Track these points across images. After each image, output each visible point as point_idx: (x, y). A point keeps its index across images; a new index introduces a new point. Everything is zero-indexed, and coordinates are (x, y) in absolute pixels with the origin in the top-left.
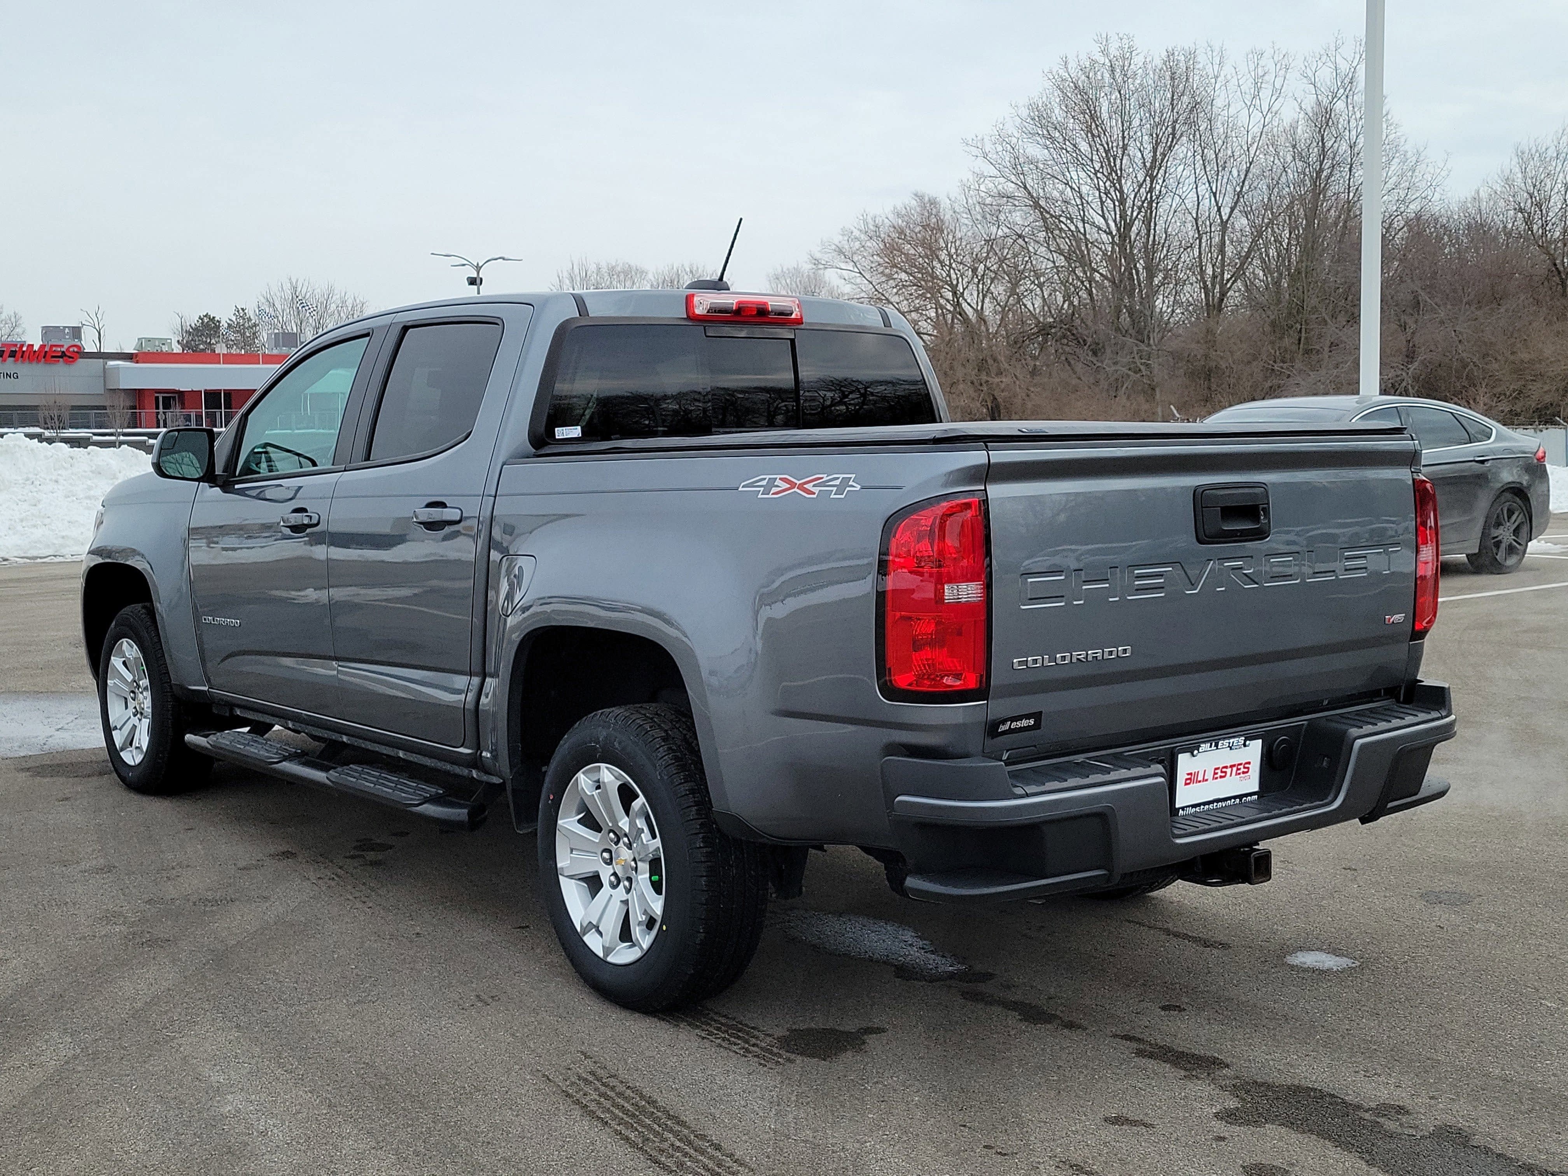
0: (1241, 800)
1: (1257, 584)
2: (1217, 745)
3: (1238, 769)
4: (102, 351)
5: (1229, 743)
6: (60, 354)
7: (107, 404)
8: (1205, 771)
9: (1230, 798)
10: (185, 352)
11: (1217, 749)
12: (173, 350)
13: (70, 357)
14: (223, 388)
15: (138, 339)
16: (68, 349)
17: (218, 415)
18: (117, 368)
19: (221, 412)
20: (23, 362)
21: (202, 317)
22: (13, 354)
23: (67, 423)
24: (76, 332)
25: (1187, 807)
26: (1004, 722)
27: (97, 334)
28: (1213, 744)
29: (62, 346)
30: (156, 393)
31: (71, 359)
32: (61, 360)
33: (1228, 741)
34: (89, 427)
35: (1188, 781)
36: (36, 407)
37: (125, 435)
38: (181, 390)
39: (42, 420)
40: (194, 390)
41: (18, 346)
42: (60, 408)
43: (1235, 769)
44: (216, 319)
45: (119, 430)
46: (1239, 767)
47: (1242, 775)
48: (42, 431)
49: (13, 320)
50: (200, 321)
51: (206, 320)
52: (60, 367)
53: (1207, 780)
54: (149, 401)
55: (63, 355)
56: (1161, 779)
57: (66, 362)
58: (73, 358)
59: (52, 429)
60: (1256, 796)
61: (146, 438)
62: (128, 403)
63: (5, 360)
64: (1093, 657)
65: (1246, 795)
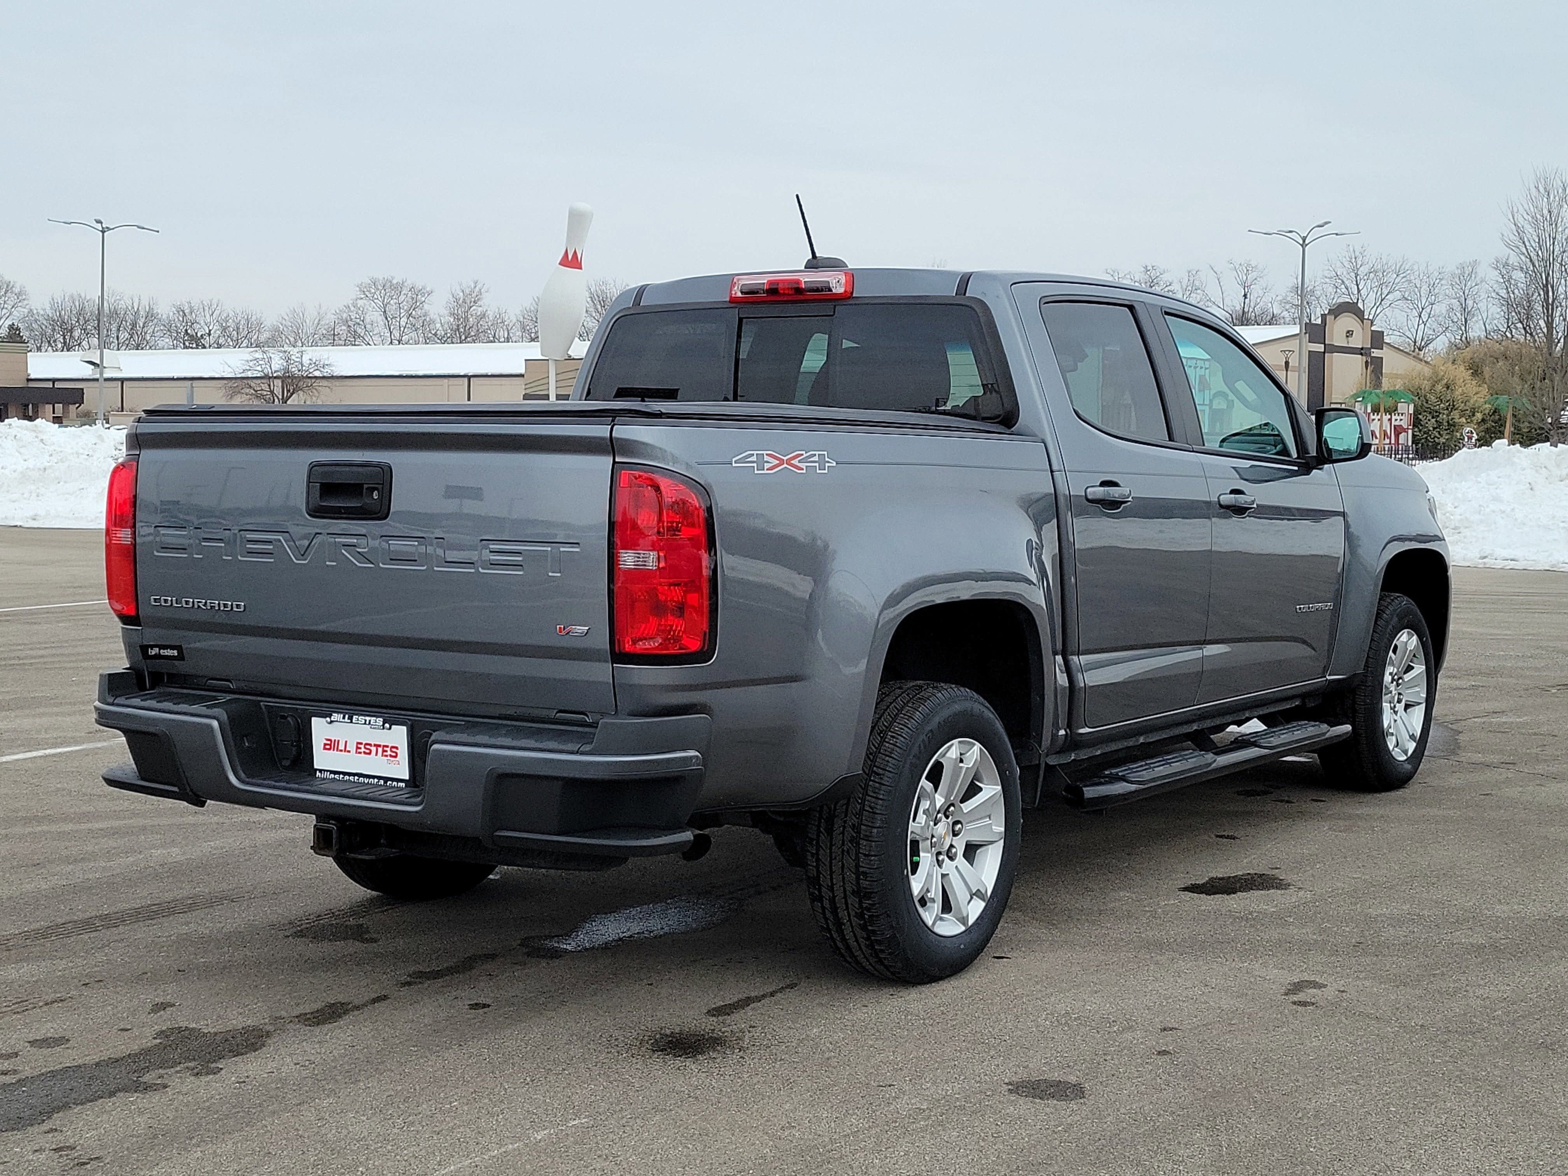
0: (385, 782)
1: (373, 564)
2: (351, 718)
3: (384, 751)
5: (366, 721)
8: (346, 742)
9: (374, 777)
11: (351, 722)
25: (325, 771)
26: (152, 647)
28: (347, 716)
33: (363, 718)
35: (328, 747)
43: (380, 750)
46: (385, 749)
47: (389, 758)
53: (349, 752)
56: (215, 723)
60: (404, 784)
64: (211, 606)
65: (393, 780)
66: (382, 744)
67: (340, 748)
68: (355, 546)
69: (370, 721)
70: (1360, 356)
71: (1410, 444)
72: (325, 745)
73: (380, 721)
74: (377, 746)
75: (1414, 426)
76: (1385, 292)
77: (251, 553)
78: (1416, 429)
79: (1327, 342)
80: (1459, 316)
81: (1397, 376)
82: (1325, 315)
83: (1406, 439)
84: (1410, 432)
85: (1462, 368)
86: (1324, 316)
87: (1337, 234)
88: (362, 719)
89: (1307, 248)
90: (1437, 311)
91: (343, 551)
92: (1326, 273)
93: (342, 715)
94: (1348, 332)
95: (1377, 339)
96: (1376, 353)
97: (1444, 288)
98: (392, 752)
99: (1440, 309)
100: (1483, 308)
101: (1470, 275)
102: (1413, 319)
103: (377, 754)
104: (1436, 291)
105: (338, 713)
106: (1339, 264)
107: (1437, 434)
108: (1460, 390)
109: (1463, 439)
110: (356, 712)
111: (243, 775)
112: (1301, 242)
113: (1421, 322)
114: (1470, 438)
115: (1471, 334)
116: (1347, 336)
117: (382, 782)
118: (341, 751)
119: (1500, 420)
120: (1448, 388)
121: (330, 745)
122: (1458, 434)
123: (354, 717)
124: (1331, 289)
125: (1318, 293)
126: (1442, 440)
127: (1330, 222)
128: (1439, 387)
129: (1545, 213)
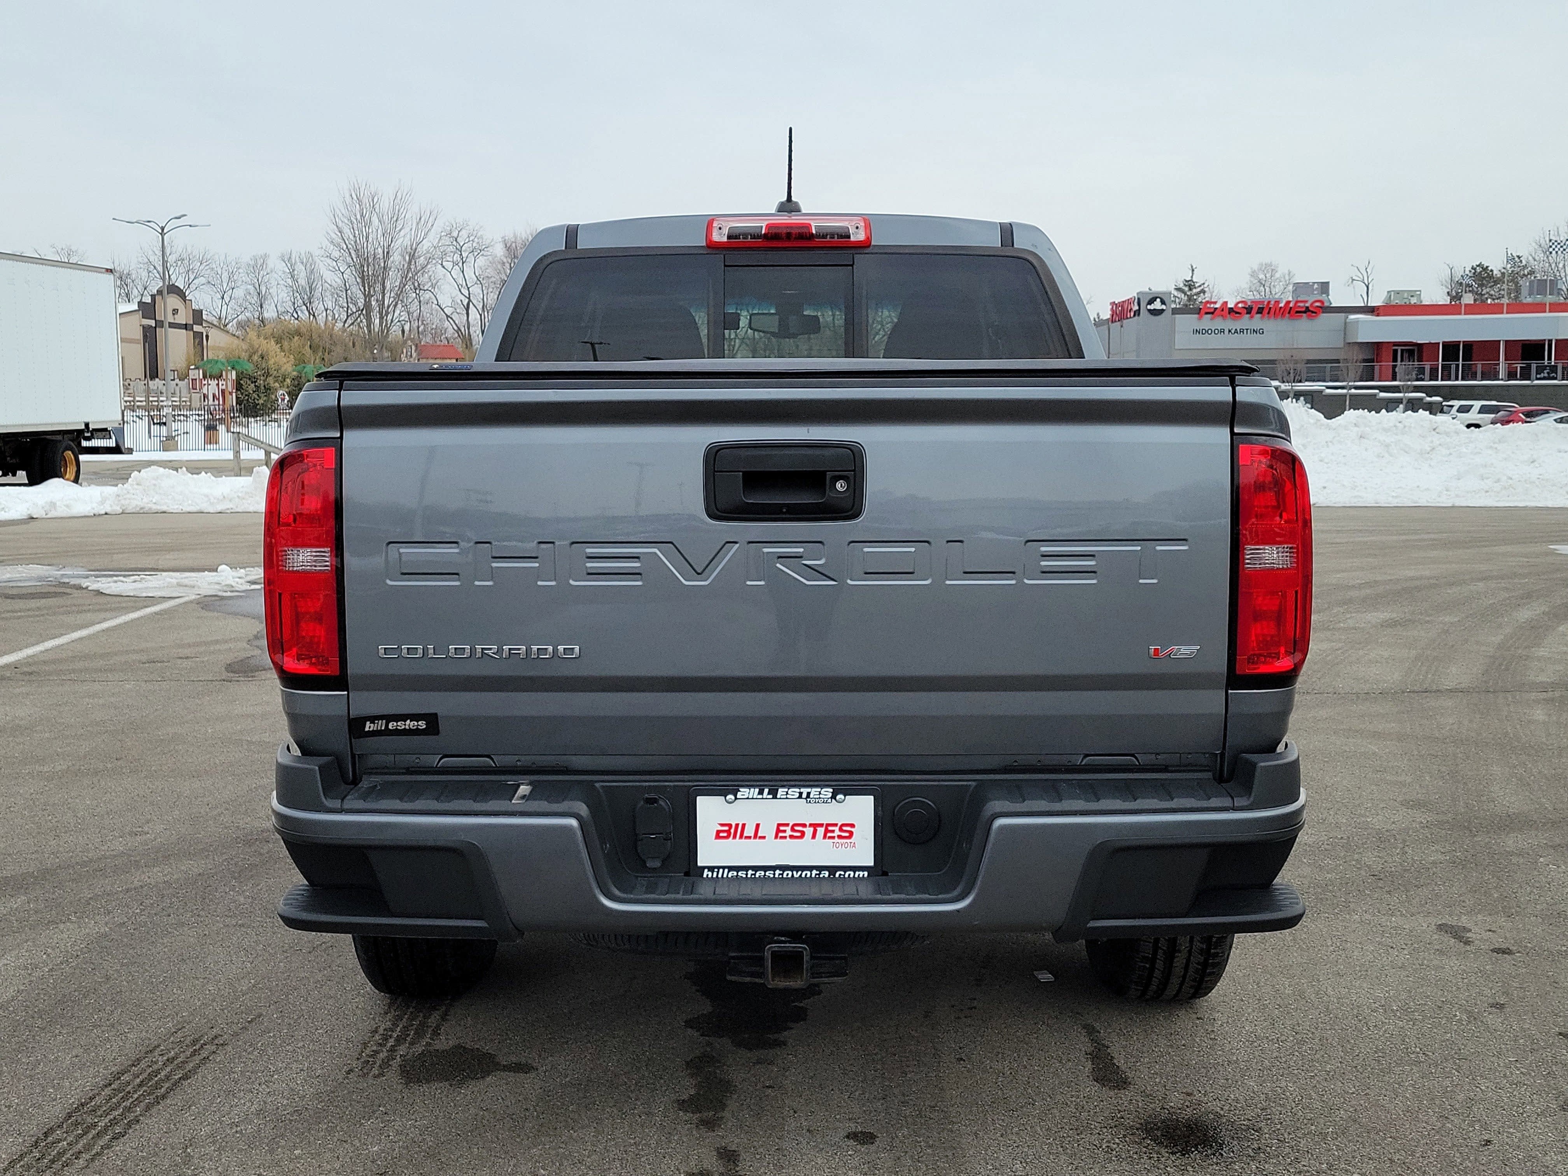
1: (836, 581)
3: (827, 831)
4: (1369, 305)
6: (1304, 309)
7: (1341, 357)
8: (758, 825)
10: (1453, 303)
12: (1421, 302)
13: (1313, 312)
14: (1462, 340)
15: (1388, 292)
16: (1312, 304)
17: (1453, 367)
18: (1357, 322)
19: (1457, 366)
20: (1269, 318)
21: (1475, 266)
22: (1260, 311)
23: (1304, 376)
24: (1324, 287)
25: (718, 868)
27: (1366, 288)
28: (766, 791)
29: (1306, 302)
30: (1394, 345)
31: (1314, 314)
32: (1304, 315)
34: (1324, 381)
35: (723, 834)
36: (1273, 362)
37: (1356, 388)
38: (1419, 342)
39: (1279, 374)
40: (1432, 342)
41: (1266, 303)
42: (1296, 362)
43: (820, 830)
44: (1490, 268)
45: (1350, 384)
46: (830, 828)
47: (836, 840)
48: (1279, 384)
49: (1287, 278)
50: (1473, 271)
51: (1479, 270)
52: (1304, 323)
53: (763, 837)
54: (1387, 354)
55: (1307, 310)
56: (573, 822)
57: (1309, 317)
58: (1315, 313)
59: (1288, 382)
60: (865, 873)
61: (1377, 391)
62: (1361, 357)
63: (1252, 317)
64: (511, 654)
65: (845, 869)
66: (825, 823)
67: (745, 834)
68: (801, 557)
69: (809, 794)
70: (184, 331)
71: (234, 404)
72: (718, 832)
73: (827, 792)
74: (815, 826)
75: (237, 389)
76: (192, 277)
77: (593, 574)
78: (239, 392)
79: (157, 318)
80: (255, 299)
81: (220, 348)
82: (155, 295)
83: (232, 400)
84: (234, 395)
85: (273, 343)
86: (153, 297)
87: (190, 226)
88: (794, 792)
89: (165, 237)
90: (237, 294)
91: (778, 565)
92: (140, 260)
93: (757, 790)
94: (174, 310)
95: (198, 316)
96: (197, 328)
97: (242, 276)
98: (847, 831)
99: (239, 293)
100: (274, 294)
101: (262, 265)
102: (217, 301)
103: (814, 837)
104: (235, 277)
105: (749, 787)
106: (151, 253)
107: (256, 396)
108: (273, 360)
109: (278, 400)
110: (782, 783)
111: (617, 892)
112: (160, 231)
113: (224, 303)
114: (283, 400)
115: (266, 315)
116: (174, 314)
117: (826, 874)
118: (749, 837)
119: (298, 384)
120: (263, 358)
121: (728, 832)
122: (273, 397)
123: (780, 790)
124: (144, 274)
125: (134, 276)
126: (261, 401)
127: (185, 215)
128: (256, 358)
129: (359, 217)
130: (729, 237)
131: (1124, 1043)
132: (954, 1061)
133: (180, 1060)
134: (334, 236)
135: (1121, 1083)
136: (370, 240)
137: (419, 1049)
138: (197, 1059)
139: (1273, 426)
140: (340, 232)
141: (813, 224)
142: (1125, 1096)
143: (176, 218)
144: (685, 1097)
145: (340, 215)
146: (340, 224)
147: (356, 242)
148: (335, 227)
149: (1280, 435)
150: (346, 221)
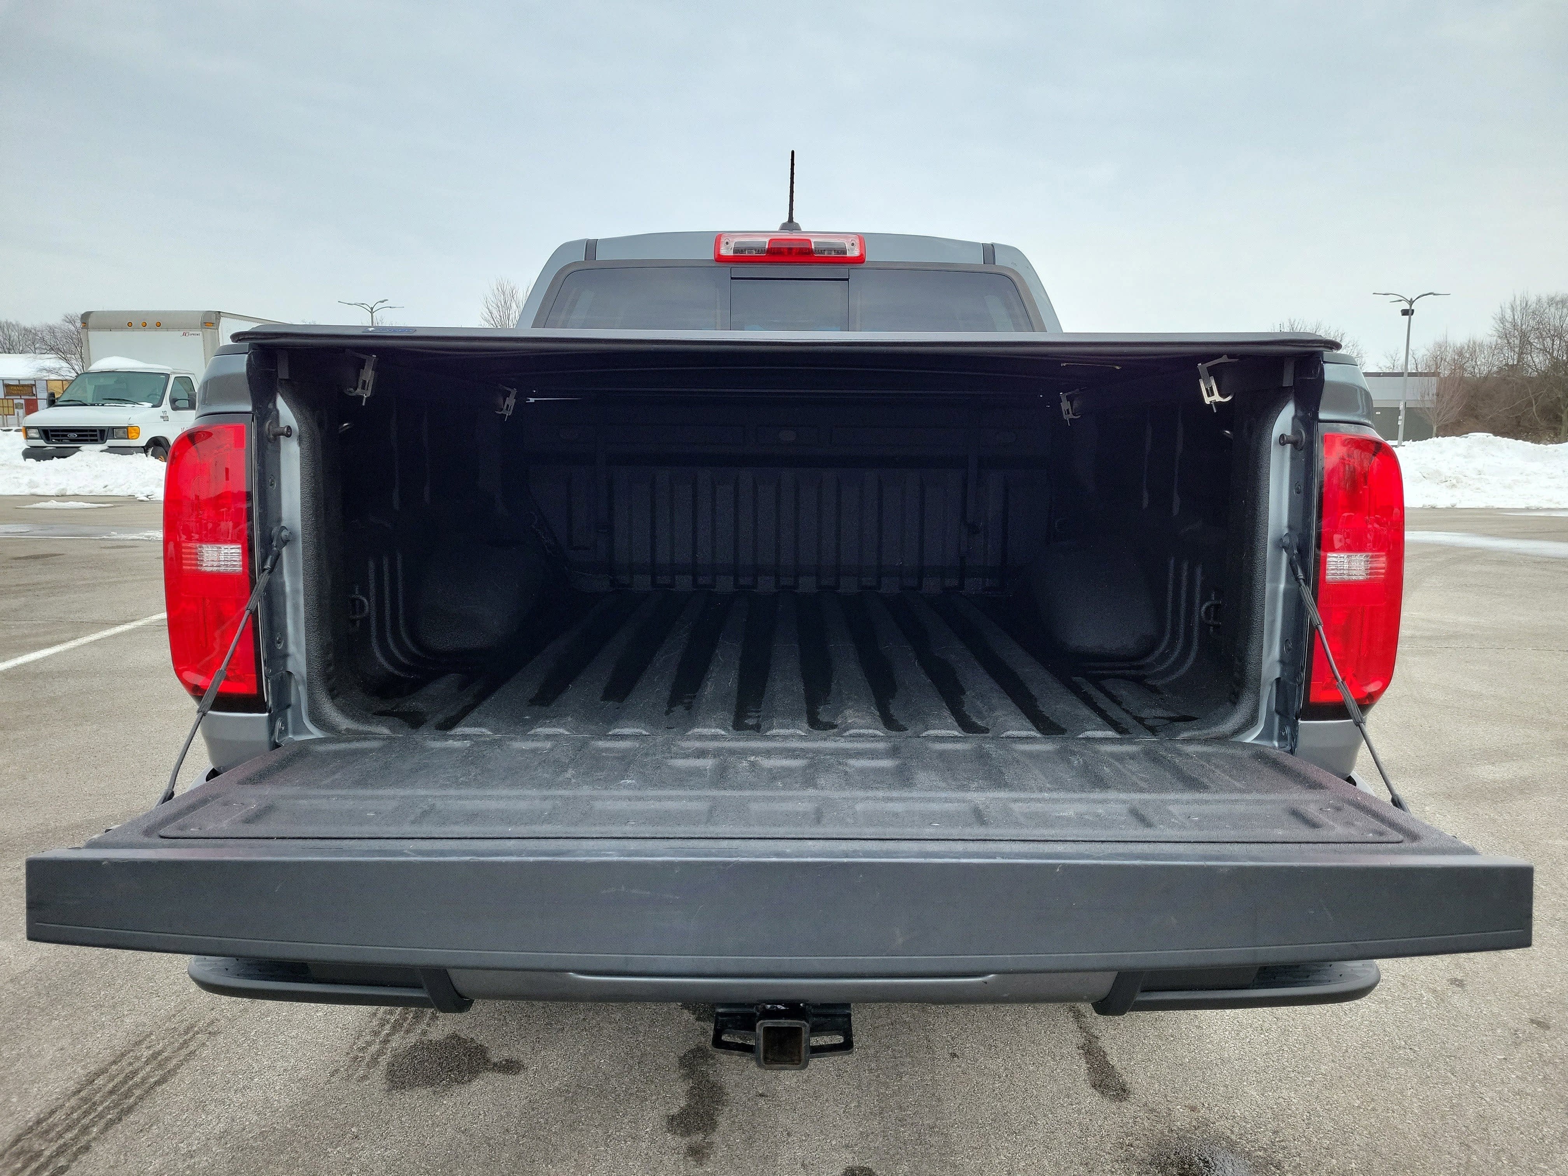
129: (503, 303)
130: (735, 251)
131: (1113, 1032)
132: (947, 1056)
133: (165, 1054)
134: (486, 315)
135: (1121, 1093)
136: (511, 318)
137: (412, 1039)
138: (184, 1052)
139: (1360, 412)
140: (490, 313)
141: (813, 240)
142: (1129, 1108)
143: (380, 302)
144: (675, 1111)
145: (491, 302)
146: (490, 308)
147: (501, 320)
148: (487, 310)
149: (1366, 421)
150: (495, 306)
